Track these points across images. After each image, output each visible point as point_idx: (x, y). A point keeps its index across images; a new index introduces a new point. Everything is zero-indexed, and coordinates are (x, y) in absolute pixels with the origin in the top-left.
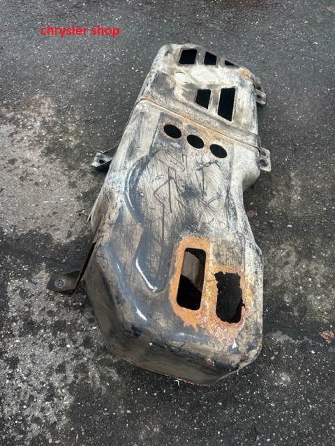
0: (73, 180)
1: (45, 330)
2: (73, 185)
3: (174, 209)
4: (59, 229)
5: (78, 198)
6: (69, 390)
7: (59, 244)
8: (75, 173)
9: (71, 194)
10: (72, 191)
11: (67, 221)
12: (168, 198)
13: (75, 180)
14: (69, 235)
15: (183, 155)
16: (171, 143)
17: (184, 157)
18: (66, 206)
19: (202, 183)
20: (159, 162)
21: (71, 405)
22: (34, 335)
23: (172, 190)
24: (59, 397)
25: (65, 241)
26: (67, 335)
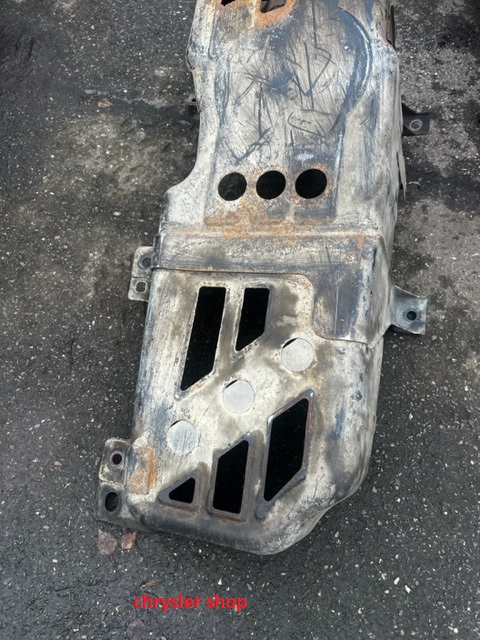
3: (301, 48)
12: (311, 61)
15: (292, 144)
16: (311, 156)
17: (290, 142)
19: (262, 111)
20: (329, 111)
23: (306, 75)
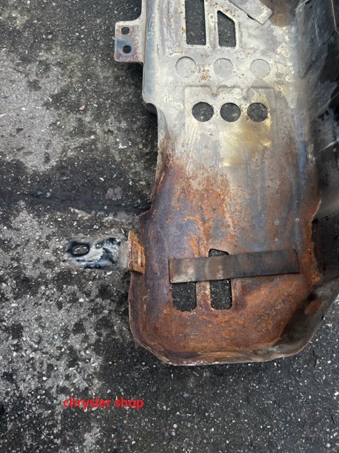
0: (33, 78)
1: (47, 286)
2: (34, 86)
4: (31, 153)
5: (47, 105)
6: (94, 350)
7: (36, 173)
8: (33, 67)
9: (35, 100)
10: (35, 95)
11: (39, 140)
13: (35, 78)
14: (47, 159)
18: (32, 118)
21: (101, 366)
22: (34, 294)
24: (84, 360)
25: (43, 168)
26: (76, 287)
